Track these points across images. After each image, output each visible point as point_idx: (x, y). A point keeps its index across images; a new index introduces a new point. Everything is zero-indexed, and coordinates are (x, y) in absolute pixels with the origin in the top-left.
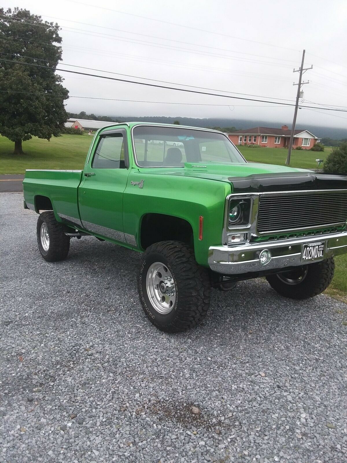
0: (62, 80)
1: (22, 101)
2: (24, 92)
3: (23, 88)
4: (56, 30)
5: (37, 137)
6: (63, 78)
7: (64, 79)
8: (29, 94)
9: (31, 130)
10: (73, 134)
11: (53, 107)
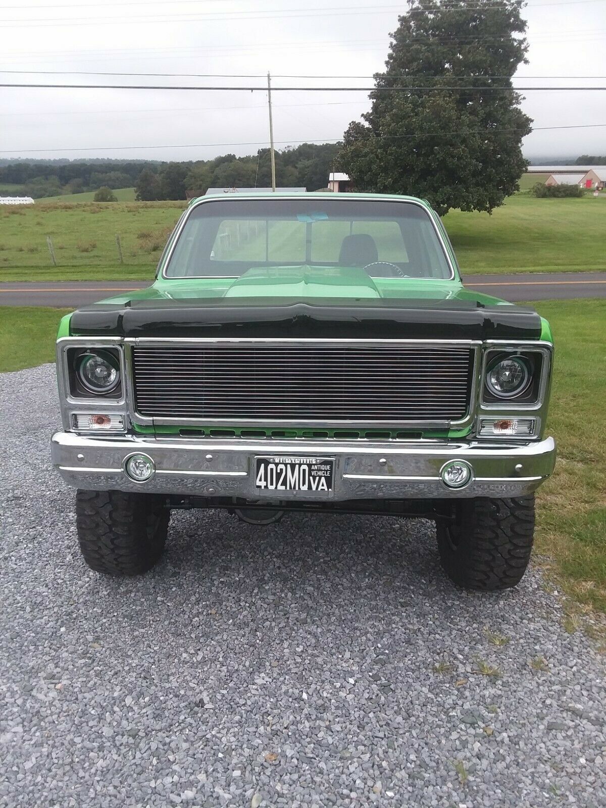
0: (521, 101)
1: (436, 149)
2: (441, 133)
3: (440, 126)
4: (515, 9)
5: (458, 210)
6: (522, 97)
7: (524, 98)
8: (449, 136)
9: (449, 199)
10: (562, 197)
11: (495, 152)
